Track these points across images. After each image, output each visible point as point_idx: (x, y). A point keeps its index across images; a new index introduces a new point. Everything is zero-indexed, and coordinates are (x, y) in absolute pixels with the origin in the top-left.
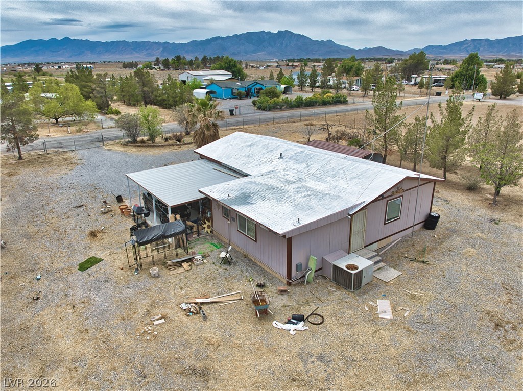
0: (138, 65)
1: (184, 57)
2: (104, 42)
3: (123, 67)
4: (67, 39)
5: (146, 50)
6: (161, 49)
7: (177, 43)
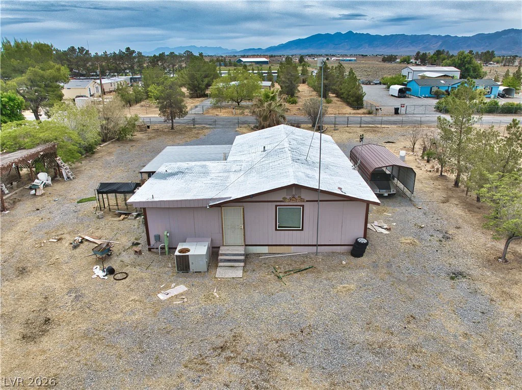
0: (397, 59)
1: (448, 51)
2: (383, 35)
3: (383, 61)
4: (350, 32)
5: (424, 44)
6: (440, 43)
7: (460, 36)
